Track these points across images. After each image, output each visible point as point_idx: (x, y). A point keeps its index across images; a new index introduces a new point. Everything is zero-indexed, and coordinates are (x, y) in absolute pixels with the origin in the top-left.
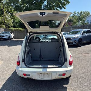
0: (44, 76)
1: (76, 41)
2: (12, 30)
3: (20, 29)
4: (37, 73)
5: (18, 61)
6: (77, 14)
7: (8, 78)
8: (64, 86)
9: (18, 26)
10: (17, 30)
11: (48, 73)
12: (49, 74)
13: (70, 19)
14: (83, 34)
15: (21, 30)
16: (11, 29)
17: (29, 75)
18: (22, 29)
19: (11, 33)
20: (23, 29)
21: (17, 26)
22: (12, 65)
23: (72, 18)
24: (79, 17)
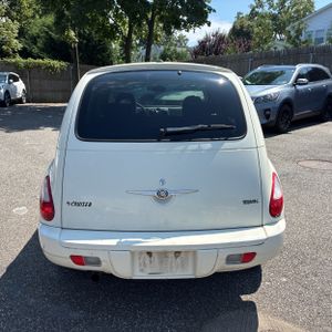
0: (161, 262)
1: (269, 110)
2: (16, 67)
3: (47, 61)
4: (132, 253)
5: (48, 200)
6: (266, 8)
7: (9, 268)
8: (244, 298)
9: (42, 50)
10: (39, 66)
11: (179, 252)
12: (182, 255)
13: (242, 27)
14: (296, 83)
15: (52, 68)
16: (13, 60)
17: (98, 262)
18: (56, 64)
19: (16, 80)
20: (63, 64)
21: (35, 50)
22: (23, 210)
23: (247, 23)
24: (274, 18)
